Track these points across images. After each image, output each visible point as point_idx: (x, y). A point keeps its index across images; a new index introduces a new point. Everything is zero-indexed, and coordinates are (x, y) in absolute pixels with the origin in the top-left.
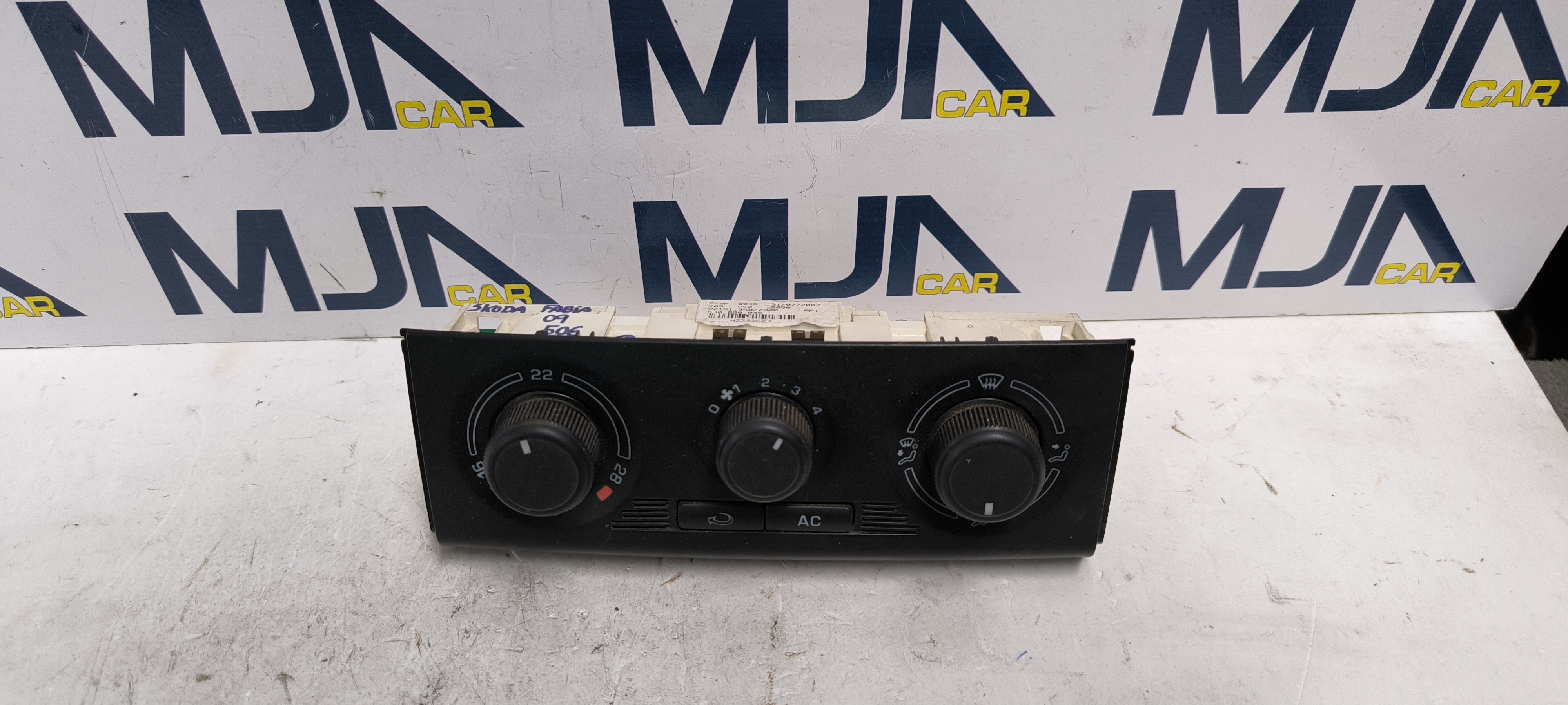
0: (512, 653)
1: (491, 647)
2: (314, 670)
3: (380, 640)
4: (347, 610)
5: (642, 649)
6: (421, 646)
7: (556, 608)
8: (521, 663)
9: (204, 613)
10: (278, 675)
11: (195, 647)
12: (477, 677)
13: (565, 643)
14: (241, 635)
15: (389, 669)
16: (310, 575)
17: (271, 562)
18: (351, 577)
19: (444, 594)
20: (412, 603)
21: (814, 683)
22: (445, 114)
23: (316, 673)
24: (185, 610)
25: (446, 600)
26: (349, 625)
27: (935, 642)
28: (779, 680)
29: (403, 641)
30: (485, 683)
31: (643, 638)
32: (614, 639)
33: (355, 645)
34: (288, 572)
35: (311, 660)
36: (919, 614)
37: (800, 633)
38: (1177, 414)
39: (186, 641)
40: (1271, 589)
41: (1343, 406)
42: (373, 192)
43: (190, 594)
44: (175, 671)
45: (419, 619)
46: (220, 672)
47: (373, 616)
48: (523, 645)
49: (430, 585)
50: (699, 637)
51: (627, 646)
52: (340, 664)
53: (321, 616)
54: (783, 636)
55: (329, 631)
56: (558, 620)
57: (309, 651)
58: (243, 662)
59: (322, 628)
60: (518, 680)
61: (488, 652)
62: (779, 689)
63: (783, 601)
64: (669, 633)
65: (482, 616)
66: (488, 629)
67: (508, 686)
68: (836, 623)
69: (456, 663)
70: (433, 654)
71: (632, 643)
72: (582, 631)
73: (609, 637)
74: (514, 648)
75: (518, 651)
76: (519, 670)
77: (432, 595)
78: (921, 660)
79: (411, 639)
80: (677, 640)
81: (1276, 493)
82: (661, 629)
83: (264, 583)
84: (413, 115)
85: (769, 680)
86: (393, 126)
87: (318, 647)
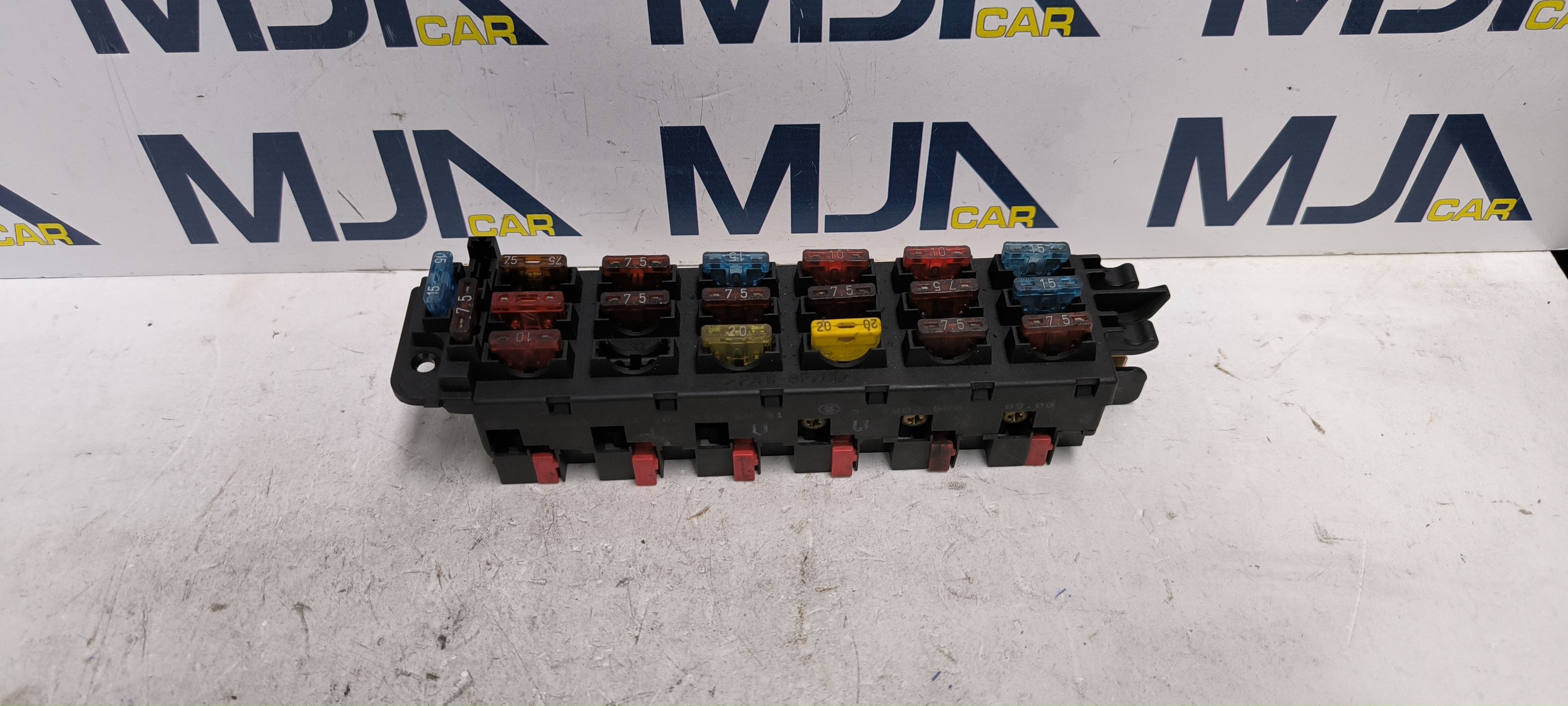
0: (535, 586)
1: (513, 579)
2: (331, 600)
3: (399, 572)
4: (366, 541)
5: (668, 583)
6: (442, 577)
7: (580, 541)
8: (544, 596)
9: (219, 543)
10: (295, 605)
11: (210, 577)
12: (499, 609)
13: (589, 576)
14: (257, 565)
15: (409, 601)
16: (327, 505)
17: (288, 493)
18: (369, 508)
19: (465, 526)
20: (432, 535)
21: (846, 619)
22: (466, 29)
23: (333, 604)
24: (200, 540)
25: (468, 531)
26: (368, 556)
27: (971, 579)
28: (809, 617)
29: (423, 572)
30: (507, 616)
31: (670, 571)
32: (639, 573)
33: (373, 576)
34: (305, 502)
35: (328, 590)
36: (955, 551)
37: (831, 568)
38: (1220, 353)
39: (200, 570)
40: (1319, 529)
41: (1392, 345)
42: (392, 114)
43: (206, 524)
44: (190, 599)
45: (439, 550)
46: (235, 602)
47: (392, 548)
48: (546, 578)
49: (451, 517)
50: (727, 572)
51: (653, 579)
52: (358, 594)
53: (339, 547)
54: (813, 571)
55: (347, 562)
56: (582, 553)
57: (327, 582)
58: (260, 592)
59: (340, 559)
60: (541, 612)
61: (510, 585)
62: (810, 624)
63: (813, 536)
64: (697, 567)
65: (504, 548)
66: (511, 561)
67: (531, 619)
68: (868, 558)
69: (477, 595)
70: (454, 586)
71: (658, 578)
72: (606, 564)
73: (634, 571)
74: (537, 581)
75: (541, 584)
76: (542, 603)
77: (452, 527)
78: (956, 597)
79: (432, 570)
80: (704, 575)
81: (1324, 432)
82: (688, 563)
83: (280, 513)
84: (434, 31)
85: (799, 615)
86: (414, 44)
87: (336, 578)
